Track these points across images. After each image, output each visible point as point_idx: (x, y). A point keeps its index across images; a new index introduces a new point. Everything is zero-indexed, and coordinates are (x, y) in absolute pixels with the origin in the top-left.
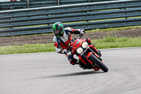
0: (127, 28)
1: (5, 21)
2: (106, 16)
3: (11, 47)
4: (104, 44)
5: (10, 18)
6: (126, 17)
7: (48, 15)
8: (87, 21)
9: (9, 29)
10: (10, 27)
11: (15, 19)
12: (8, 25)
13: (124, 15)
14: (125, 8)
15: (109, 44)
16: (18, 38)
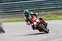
0: (56, 11)
1: (3, 8)
2: (47, 6)
3: (5, 19)
4: (46, 18)
5: (5, 7)
6: (56, 7)
7: (22, 5)
8: (39, 8)
9: (4, 11)
10: (5, 11)
11: (7, 7)
12: (4, 10)
13: (55, 5)
14: (56, 3)
15: (49, 18)
16: (9, 15)
